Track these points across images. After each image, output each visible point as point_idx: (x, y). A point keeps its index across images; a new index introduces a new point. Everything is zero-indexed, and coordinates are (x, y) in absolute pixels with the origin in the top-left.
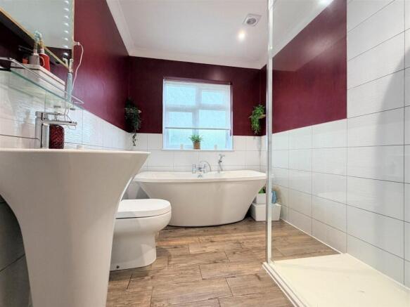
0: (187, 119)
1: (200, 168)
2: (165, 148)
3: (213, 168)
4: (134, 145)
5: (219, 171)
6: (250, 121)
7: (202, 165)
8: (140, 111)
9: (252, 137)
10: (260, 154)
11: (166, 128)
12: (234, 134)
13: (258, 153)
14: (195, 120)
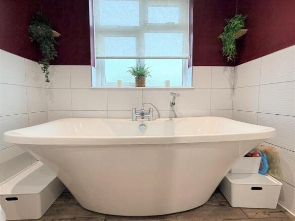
0: (127, 45)
1: (142, 114)
2: (94, 85)
3: (162, 113)
4: (48, 81)
5: (171, 118)
6: (221, 43)
7: (146, 109)
8: (56, 34)
9: (222, 68)
10: (233, 94)
11: (97, 58)
12: (194, 64)
13: (230, 91)
14: (140, 45)
